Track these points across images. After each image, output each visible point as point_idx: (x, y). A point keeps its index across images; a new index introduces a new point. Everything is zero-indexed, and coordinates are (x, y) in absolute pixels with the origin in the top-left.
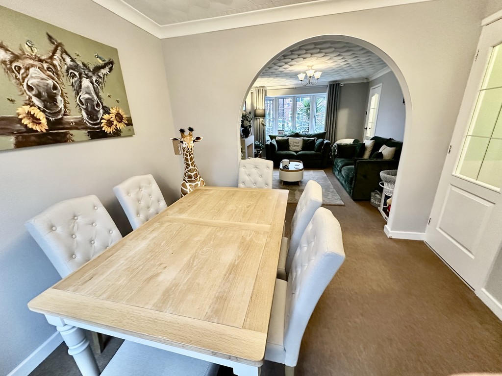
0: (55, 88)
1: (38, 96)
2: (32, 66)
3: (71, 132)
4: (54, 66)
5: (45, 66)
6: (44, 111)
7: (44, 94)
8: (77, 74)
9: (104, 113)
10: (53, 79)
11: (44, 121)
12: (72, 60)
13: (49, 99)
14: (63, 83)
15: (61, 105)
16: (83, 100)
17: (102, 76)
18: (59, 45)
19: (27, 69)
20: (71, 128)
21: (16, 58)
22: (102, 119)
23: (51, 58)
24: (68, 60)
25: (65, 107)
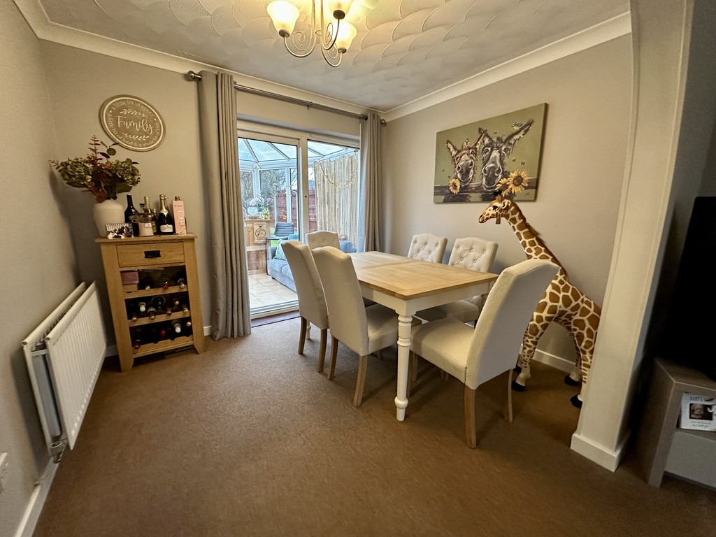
0: (471, 164)
1: (460, 172)
2: (464, 154)
3: (470, 194)
4: (476, 149)
5: (471, 151)
6: (460, 181)
7: (464, 170)
8: (489, 149)
9: (502, 178)
10: (472, 158)
11: (458, 187)
12: (490, 139)
13: (465, 172)
14: (477, 160)
15: (471, 176)
16: (487, 169)
17: (513, 143)
18: (485, 131)
19: (461, 157)
20: (471, 192)
21: (459, 152)
22: (499, 183)
23: (476, 144)
24: (487, 141)
25: (473, 176)
